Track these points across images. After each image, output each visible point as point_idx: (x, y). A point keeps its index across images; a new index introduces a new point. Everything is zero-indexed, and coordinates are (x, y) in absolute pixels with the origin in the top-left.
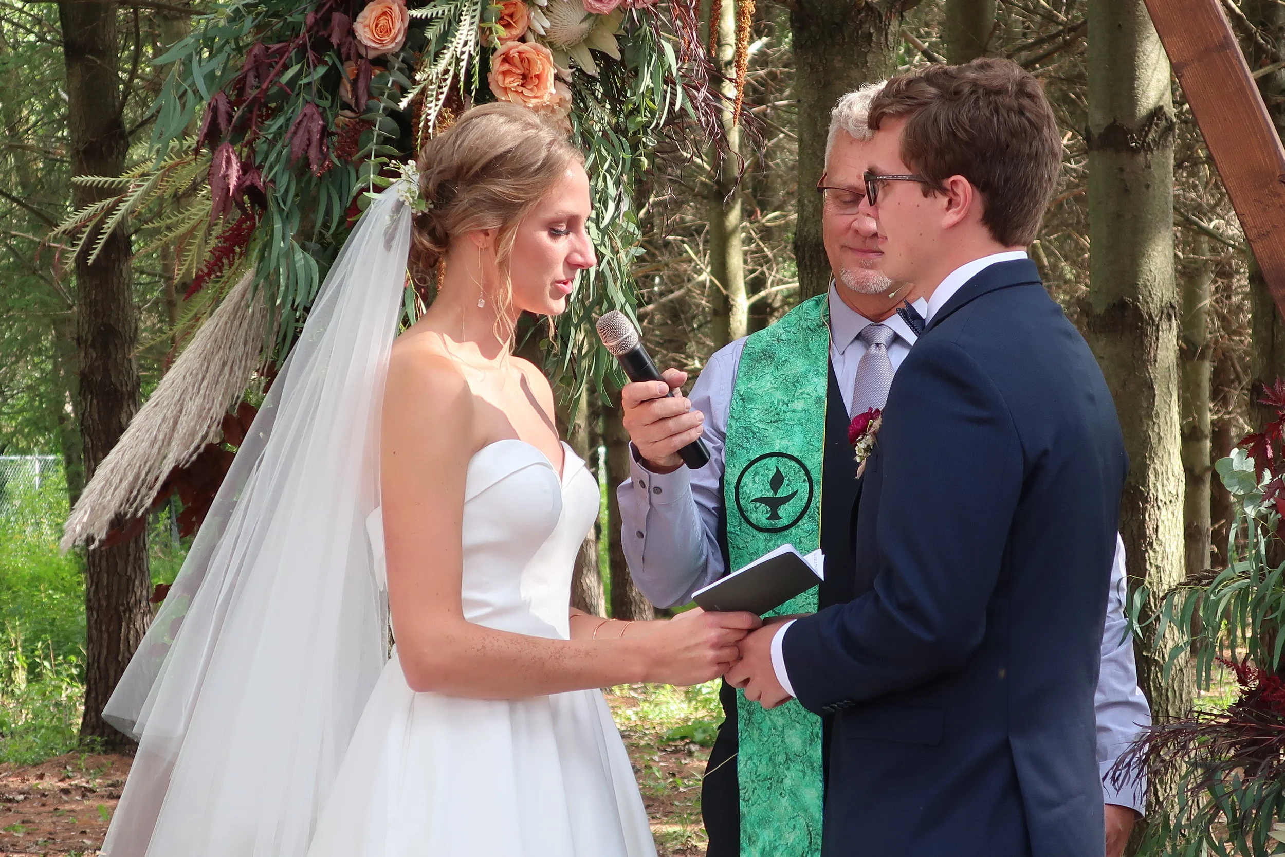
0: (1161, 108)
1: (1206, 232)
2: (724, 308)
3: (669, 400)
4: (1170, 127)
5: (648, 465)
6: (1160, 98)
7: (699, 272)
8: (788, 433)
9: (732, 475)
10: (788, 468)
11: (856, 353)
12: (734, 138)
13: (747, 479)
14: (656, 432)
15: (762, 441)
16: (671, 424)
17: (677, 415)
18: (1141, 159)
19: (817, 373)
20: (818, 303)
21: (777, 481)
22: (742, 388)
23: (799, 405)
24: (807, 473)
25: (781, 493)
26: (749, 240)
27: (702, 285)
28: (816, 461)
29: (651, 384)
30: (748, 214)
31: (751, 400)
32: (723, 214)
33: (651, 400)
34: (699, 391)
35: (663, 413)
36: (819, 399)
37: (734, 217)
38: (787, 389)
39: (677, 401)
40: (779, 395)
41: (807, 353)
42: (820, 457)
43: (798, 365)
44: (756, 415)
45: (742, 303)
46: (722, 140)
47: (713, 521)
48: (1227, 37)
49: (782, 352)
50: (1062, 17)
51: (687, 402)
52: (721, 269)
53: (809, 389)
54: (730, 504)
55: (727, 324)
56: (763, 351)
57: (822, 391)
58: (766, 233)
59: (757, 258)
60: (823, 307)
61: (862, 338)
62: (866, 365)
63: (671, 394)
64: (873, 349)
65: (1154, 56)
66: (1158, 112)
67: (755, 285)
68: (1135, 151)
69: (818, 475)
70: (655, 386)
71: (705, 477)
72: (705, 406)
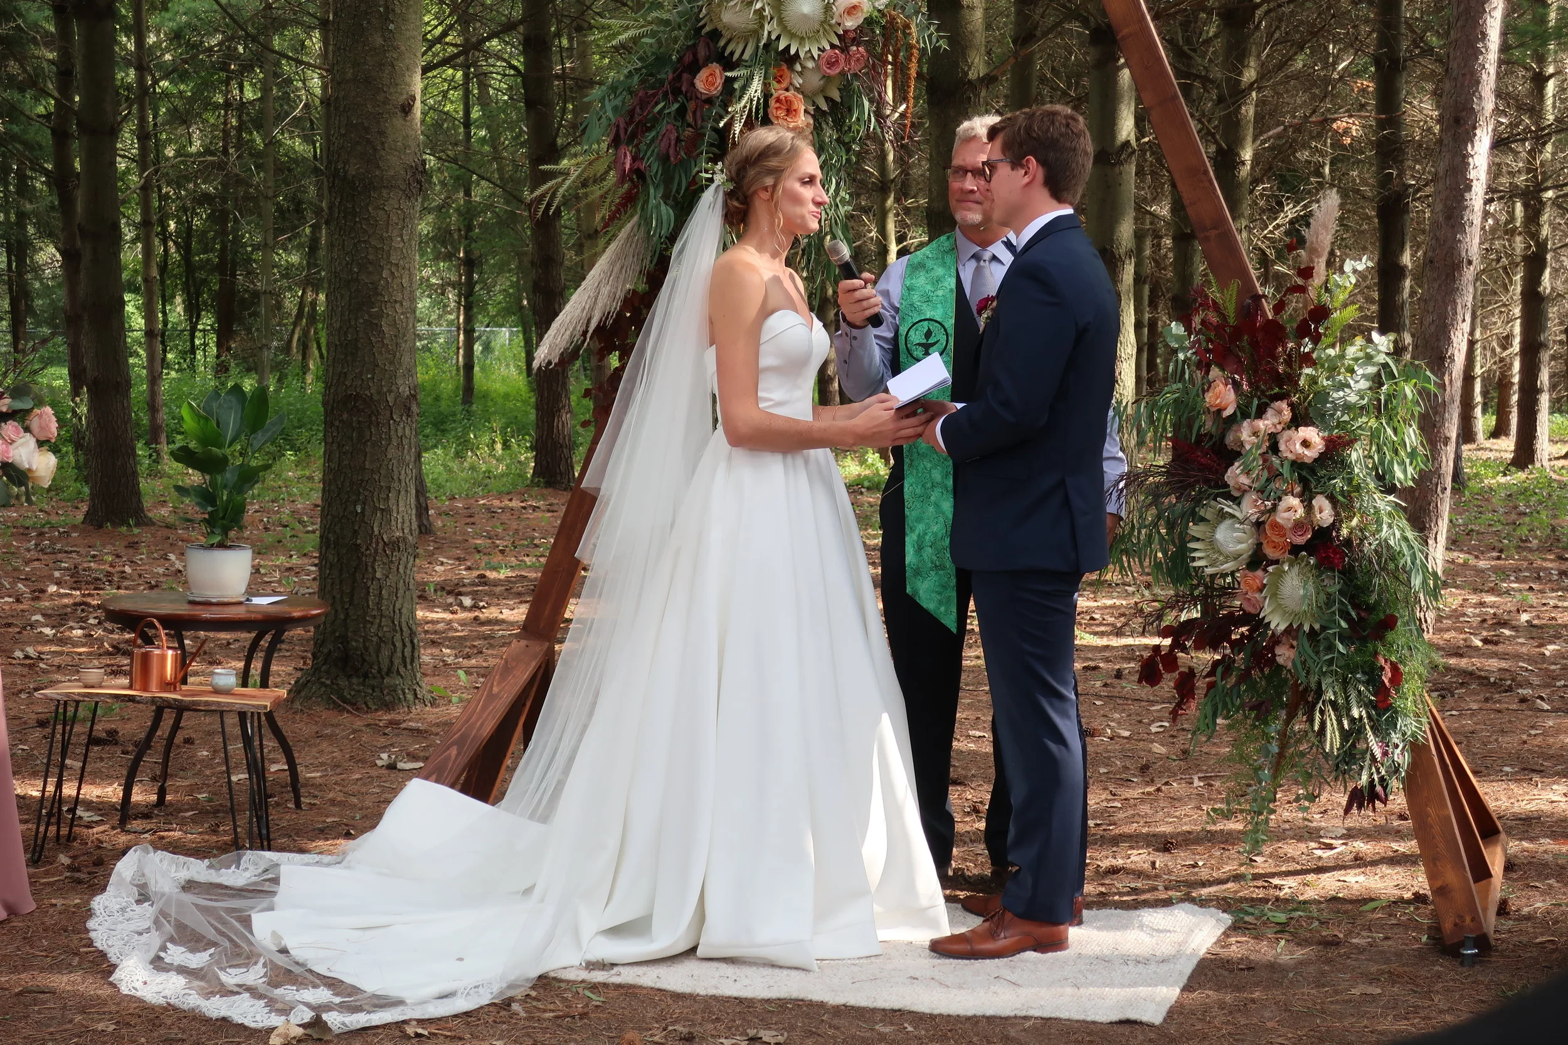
0: (1129, 141)
1: (1150, 213)
2: (884, 251)
3: (864, 291)
4: (1134, 152)
5: (851, 325)
6: (1128, 135)
7: (870, 231)
8: (935, 308)
9: (903, 330)
10: (934, 327)
11: (973, 264)
12: (891, 157)
13: (912, 333)
14: (856, 307)
15: (920, 312)
16: (865, 303)
17: (868, 298)
18: (1117, 170)
19: (950, 276)
20: (948, 238)
21: (928, 334)
22: (908, 283)
23: (940, 293)
24: (945, 330)
25: (930, 341)
26: (897, 215)
27: (872, 238)
28: (950, 323)
29: (855, 281)
30: (897, 200)
31: (913, 290)
32: (885, 200)
33: (855, 290)
34: (882, 285)
35: (861, 297)
36: (951, 290)
37: (890, 202)
38: (933, 284)
39: (869, 290)
40: (929, 287)
41: (944, 264)
42: (953, 321)
43: (940, 271)
44: (916, 298)
45: (894, 248)
46: (883, 156)
47: (889, 356)
48: (1176, 93)
49: (930, 264)
50: (1072, 94)
51: (874, 291)
52: (883, 231)
53: (946, 284)
54: (902, 346)
55: (885, 260)
56: (919, 263)
57: (953, 286)
58: (907, 211)
59: (901, 224)
60: (952, 240)
61: (976, 257)
62: (978, 271)
63: (865, 287)
64: (982, 263)
65: (1125, 112)
66: (1127, 143)
67: (900, 239)
68: (1114, 165)
69: (951, 331)
70: (857, 282)
71: (885, 332)
72: (886, 294)
